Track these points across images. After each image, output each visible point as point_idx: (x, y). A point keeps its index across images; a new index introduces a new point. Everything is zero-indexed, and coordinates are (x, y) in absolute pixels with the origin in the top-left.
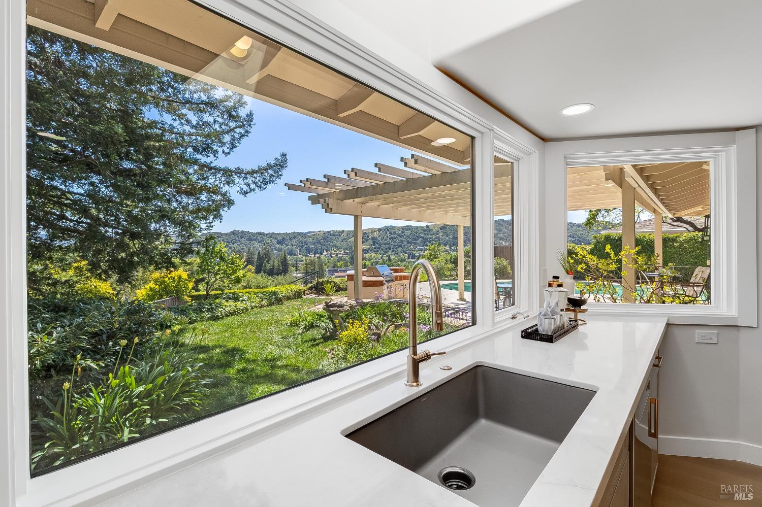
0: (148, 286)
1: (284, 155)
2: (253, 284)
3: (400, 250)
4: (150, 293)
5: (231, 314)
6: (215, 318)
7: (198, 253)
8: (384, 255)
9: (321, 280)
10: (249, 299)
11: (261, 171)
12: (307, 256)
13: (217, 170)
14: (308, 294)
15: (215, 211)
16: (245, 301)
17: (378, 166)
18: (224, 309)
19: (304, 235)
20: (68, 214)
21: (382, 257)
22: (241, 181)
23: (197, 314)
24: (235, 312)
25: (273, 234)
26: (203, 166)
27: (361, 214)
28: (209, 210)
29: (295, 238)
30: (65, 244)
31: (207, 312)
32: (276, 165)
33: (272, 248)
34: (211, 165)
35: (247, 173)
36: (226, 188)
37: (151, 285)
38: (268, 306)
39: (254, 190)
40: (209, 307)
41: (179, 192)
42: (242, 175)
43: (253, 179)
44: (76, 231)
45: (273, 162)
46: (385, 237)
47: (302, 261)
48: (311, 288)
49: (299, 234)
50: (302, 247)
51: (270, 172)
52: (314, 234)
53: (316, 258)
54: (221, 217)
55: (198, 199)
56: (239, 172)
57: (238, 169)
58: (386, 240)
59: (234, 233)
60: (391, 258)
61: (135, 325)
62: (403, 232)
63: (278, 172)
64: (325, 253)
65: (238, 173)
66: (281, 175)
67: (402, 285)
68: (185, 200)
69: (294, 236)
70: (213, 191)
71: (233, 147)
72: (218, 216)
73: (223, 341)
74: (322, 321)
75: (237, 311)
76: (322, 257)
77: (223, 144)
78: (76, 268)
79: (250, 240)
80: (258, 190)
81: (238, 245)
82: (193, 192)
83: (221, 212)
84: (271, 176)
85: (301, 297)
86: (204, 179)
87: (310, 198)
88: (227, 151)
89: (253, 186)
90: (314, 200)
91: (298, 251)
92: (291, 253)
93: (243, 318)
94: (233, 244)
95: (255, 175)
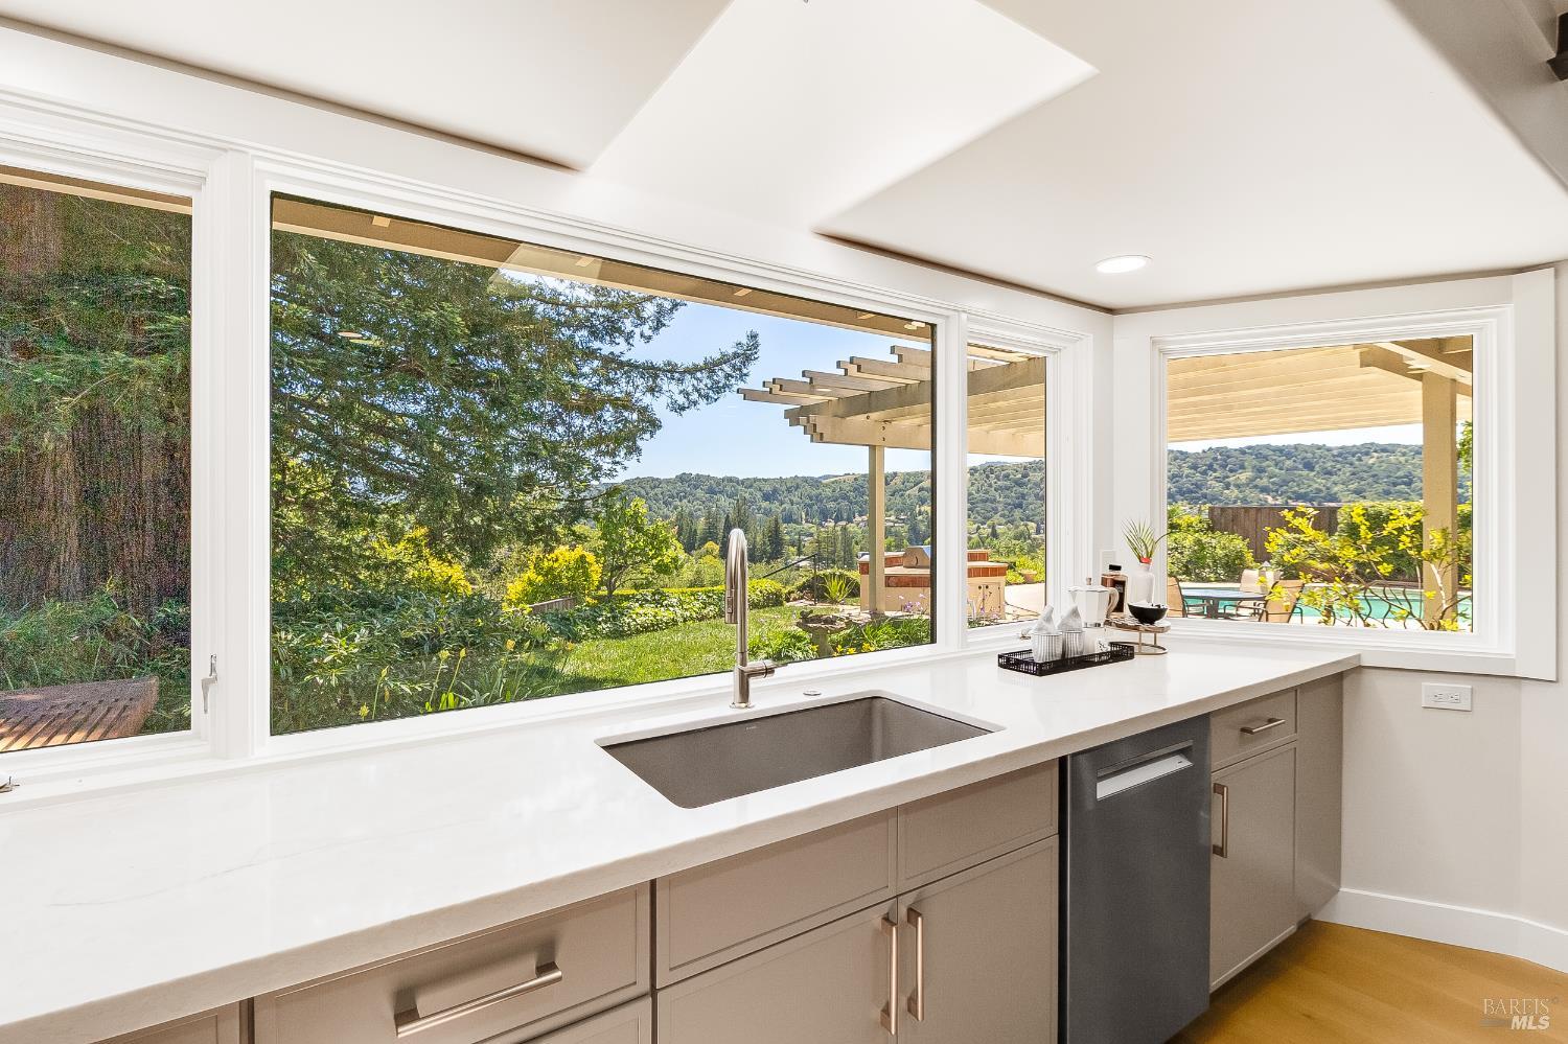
0: (525, 576)
1: (754, 336)
2: (707, 578)
3: (1017, 513)
4: (530, 589)
5: (646, 629)
6: (618, 634)
7: (596, 518)
8: (983, 523)
9: (822, 572)
10: (681, 603)
11: (710, 367)
12: (821, 525)
13: (633, 366)
14: (795, 600)
15: (626, 441)
16: (673, 606)
17: (855, 361)
18: (634, 620)
19: (815, 482)
20: (397, 451)
21: (979, 528)
22: (674, 387)
23: (588, 626)
24: (653, 625)
25: (755, 480)
26: (611, 361)
27: (883, 443)
28: (618, 440)
29: (797, 487)
30: (393, 499)
31: (606, 623)
32: (736, 355)
33: (754, 509)
34: (622, 359)
35: (685, 372)
36: (647, 399)
37: (531, 574)
38: (715, 618)
39: (695, 403)
40: (609, 615)
41: (568, 408)
42: (676, 375)
43: (695, 382)
44: (408, 479)
45: (731, 351)
46: (986, 487)
47: (811, 535)
48: (801, 589)
49: (805, 480)
50: (811, 506)
51: (727, 368)
52: (837, 482)
53: (838, 528)
54: (638, 450)
55: (599, 418)
56: (671, 370)
57: (669, 364)
58: (987, 492)
59: (683, 478)
60: (999, 531)
61: (471, 632)
62: (1025, 476)
63: (740, 370)
64: (858, 519)
65: (668, 371)
66: (745, 375)
67: (980, 588)
68: (578, 422)
69: (795, 484)
70: (623, 404)
71: (659, 325)
72: (634, 450)
73: (621, 674)
74: (798, 649)
75: (657, 625)
76: (852, 527)
77: (643, 321)
78: (409, 540)
79: (711, 491)
80: (702, 402)
81: (689, 502)
82: (590, 405)
83: (639, 443)
84: (728, 376)
85: (781, 604)
86: (609, 382)
87: (788, 414)
88: (648, 332)
89: (695, 396)
90: (793, 417)
91: (804, 516)
92: (789, 519)
93: (663, 637)
94: (681, 501)
95: (699, 375)
